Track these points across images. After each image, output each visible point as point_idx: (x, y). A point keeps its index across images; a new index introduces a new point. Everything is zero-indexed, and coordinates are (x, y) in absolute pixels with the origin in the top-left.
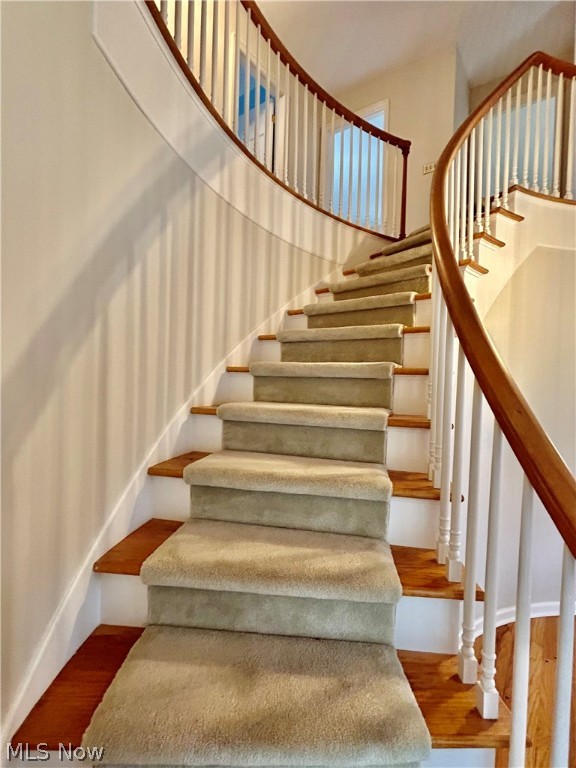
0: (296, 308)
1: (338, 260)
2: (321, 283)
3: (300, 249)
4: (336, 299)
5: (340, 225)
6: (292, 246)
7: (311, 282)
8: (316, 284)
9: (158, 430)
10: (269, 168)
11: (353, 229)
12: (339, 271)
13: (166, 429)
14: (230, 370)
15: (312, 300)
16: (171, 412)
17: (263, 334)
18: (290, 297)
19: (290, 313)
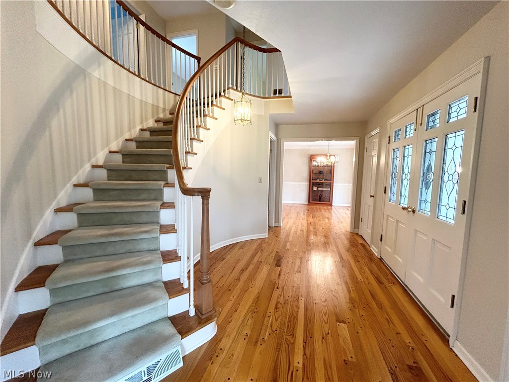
0: (145, 128)
1: (167, 108)
2: (158, 118)
3: (146, 103)
4: (164, 125)
5: (167, 92)
6: (141, 101)
7: (153, 117)
8: (156, 118)
9: (77, 172)
10: (137, 73)
11: (173, 95)
12: (168, 112)
13: (80, 172)
14: (110, 152)
15: (154, 125)
16: (82, 166)
17: (128, 138)
18: (142, 123)
19: (142, 130)
